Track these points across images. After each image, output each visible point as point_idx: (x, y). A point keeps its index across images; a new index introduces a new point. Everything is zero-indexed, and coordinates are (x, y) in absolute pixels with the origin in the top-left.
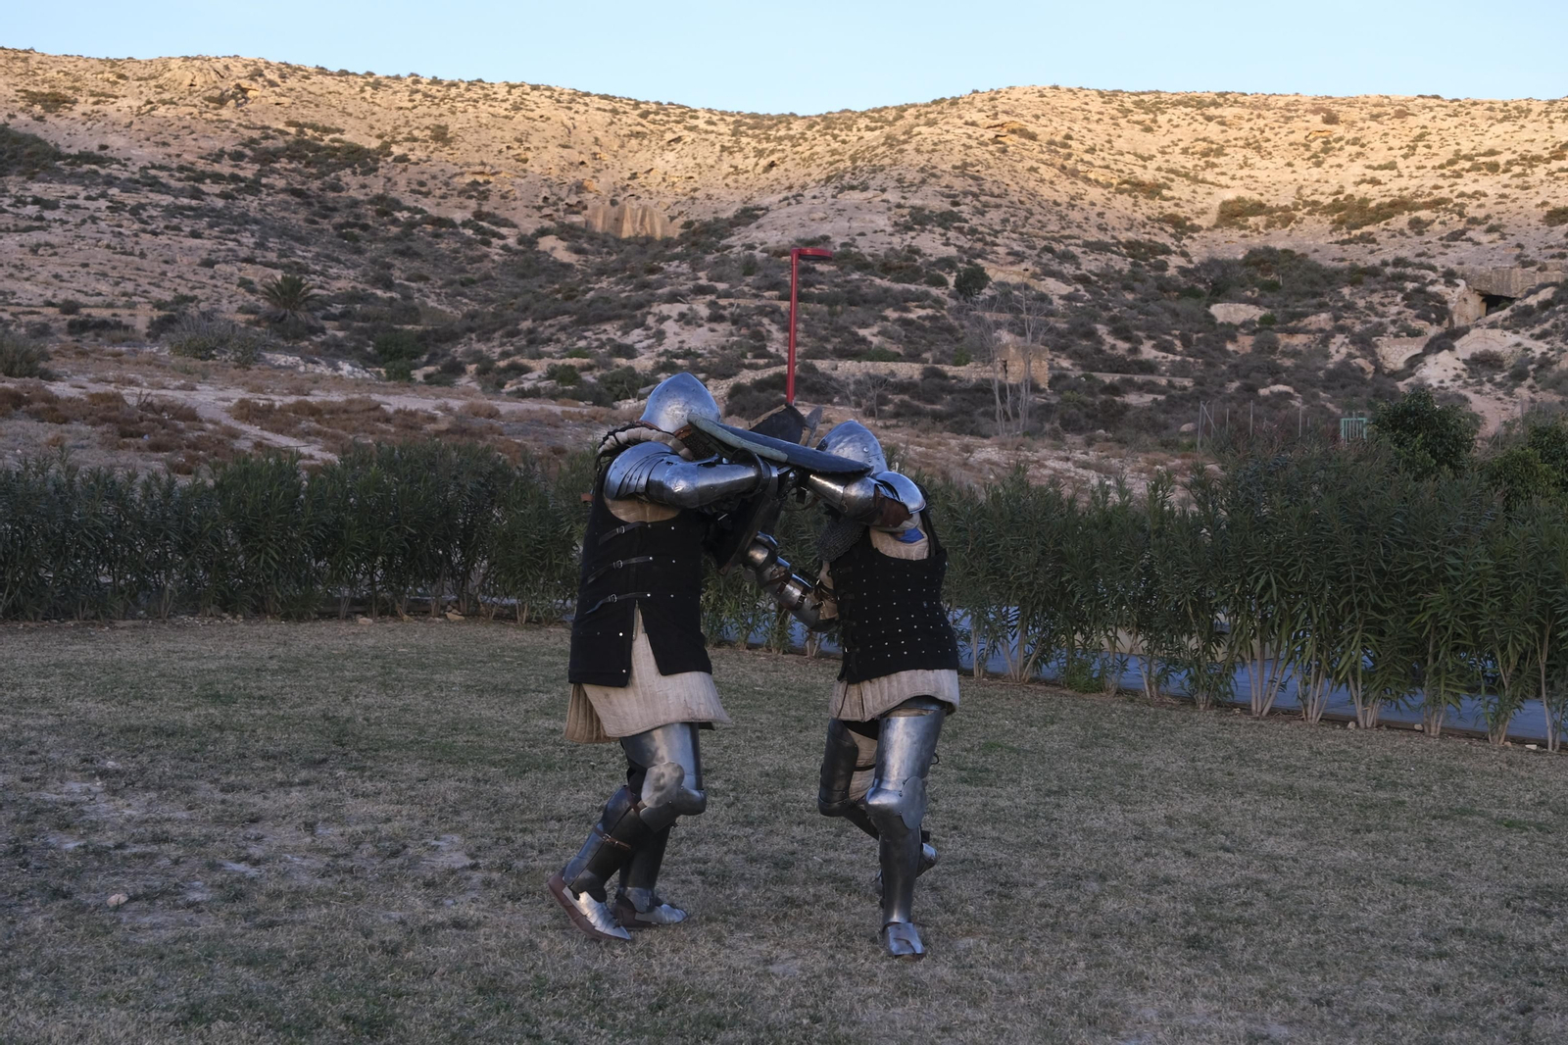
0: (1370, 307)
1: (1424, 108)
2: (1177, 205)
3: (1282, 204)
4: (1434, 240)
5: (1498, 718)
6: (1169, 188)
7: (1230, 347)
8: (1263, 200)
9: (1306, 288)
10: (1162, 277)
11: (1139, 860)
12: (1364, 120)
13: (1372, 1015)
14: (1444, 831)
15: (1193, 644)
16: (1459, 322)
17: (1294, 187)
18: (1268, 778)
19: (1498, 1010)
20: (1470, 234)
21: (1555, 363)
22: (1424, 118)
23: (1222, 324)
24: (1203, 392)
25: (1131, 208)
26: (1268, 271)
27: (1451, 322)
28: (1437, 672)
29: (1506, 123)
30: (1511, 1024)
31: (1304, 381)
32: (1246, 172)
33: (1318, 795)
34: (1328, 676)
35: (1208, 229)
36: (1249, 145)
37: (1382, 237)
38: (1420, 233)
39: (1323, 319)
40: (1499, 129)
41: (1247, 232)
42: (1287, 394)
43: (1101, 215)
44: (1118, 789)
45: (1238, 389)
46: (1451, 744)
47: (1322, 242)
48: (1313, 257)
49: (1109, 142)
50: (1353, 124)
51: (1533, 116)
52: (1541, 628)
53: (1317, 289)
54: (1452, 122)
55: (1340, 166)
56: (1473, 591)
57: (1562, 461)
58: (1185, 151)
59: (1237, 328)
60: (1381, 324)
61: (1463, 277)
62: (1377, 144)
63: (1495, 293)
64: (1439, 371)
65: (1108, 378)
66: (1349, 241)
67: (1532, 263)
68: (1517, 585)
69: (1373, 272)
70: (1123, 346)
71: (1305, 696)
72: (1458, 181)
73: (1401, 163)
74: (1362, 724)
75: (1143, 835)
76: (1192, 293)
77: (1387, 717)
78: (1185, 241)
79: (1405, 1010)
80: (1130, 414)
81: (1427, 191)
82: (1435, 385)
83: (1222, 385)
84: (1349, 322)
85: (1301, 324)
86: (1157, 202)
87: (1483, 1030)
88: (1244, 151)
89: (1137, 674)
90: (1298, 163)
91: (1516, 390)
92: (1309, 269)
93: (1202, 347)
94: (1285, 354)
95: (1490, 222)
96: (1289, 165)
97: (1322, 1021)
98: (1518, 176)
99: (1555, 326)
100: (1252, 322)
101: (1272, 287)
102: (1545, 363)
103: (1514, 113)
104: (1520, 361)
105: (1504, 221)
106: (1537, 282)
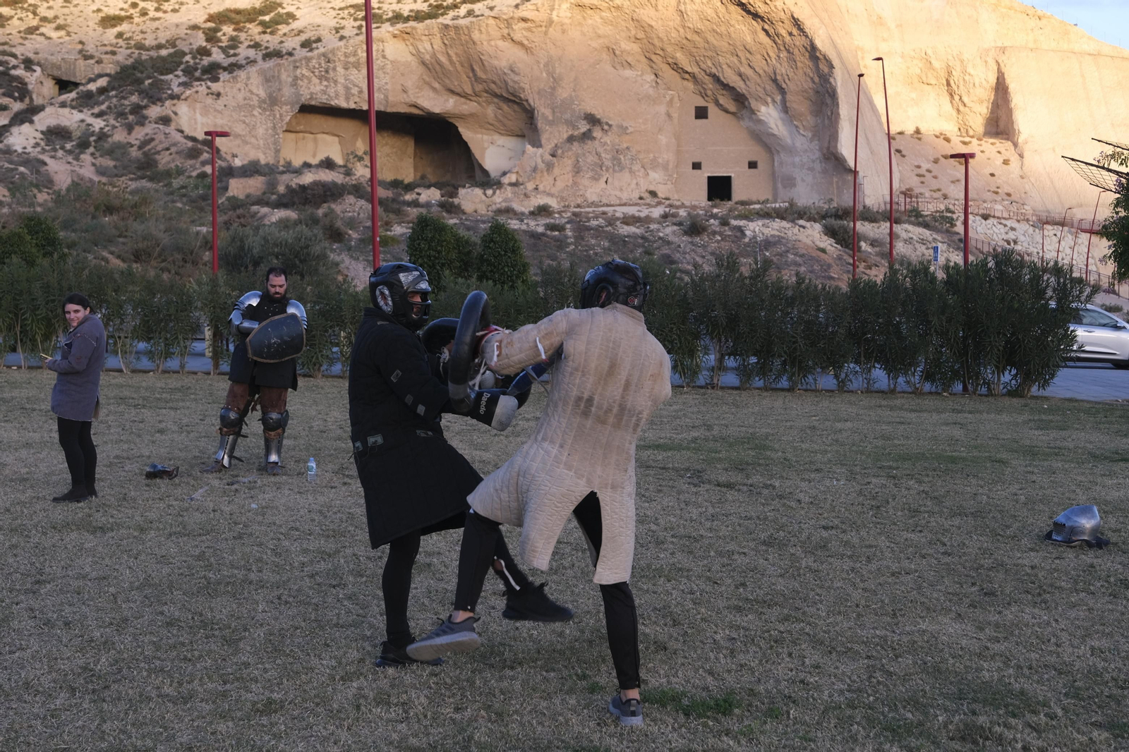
4: (14, 32)
16: (38, 101)
20: (42, 30)
21: (108, 136)
27: (31, 99)
61: (39, 64)
63: (64, 78)
64: (23, 138)
67: (91, 57)
82: (20, 150)
91: (82, 156)
95: (58, 21)
99: (109, 107)
102: (102, 136)
104: (84, 133)
105: (69, 21)
106: (96, 72)
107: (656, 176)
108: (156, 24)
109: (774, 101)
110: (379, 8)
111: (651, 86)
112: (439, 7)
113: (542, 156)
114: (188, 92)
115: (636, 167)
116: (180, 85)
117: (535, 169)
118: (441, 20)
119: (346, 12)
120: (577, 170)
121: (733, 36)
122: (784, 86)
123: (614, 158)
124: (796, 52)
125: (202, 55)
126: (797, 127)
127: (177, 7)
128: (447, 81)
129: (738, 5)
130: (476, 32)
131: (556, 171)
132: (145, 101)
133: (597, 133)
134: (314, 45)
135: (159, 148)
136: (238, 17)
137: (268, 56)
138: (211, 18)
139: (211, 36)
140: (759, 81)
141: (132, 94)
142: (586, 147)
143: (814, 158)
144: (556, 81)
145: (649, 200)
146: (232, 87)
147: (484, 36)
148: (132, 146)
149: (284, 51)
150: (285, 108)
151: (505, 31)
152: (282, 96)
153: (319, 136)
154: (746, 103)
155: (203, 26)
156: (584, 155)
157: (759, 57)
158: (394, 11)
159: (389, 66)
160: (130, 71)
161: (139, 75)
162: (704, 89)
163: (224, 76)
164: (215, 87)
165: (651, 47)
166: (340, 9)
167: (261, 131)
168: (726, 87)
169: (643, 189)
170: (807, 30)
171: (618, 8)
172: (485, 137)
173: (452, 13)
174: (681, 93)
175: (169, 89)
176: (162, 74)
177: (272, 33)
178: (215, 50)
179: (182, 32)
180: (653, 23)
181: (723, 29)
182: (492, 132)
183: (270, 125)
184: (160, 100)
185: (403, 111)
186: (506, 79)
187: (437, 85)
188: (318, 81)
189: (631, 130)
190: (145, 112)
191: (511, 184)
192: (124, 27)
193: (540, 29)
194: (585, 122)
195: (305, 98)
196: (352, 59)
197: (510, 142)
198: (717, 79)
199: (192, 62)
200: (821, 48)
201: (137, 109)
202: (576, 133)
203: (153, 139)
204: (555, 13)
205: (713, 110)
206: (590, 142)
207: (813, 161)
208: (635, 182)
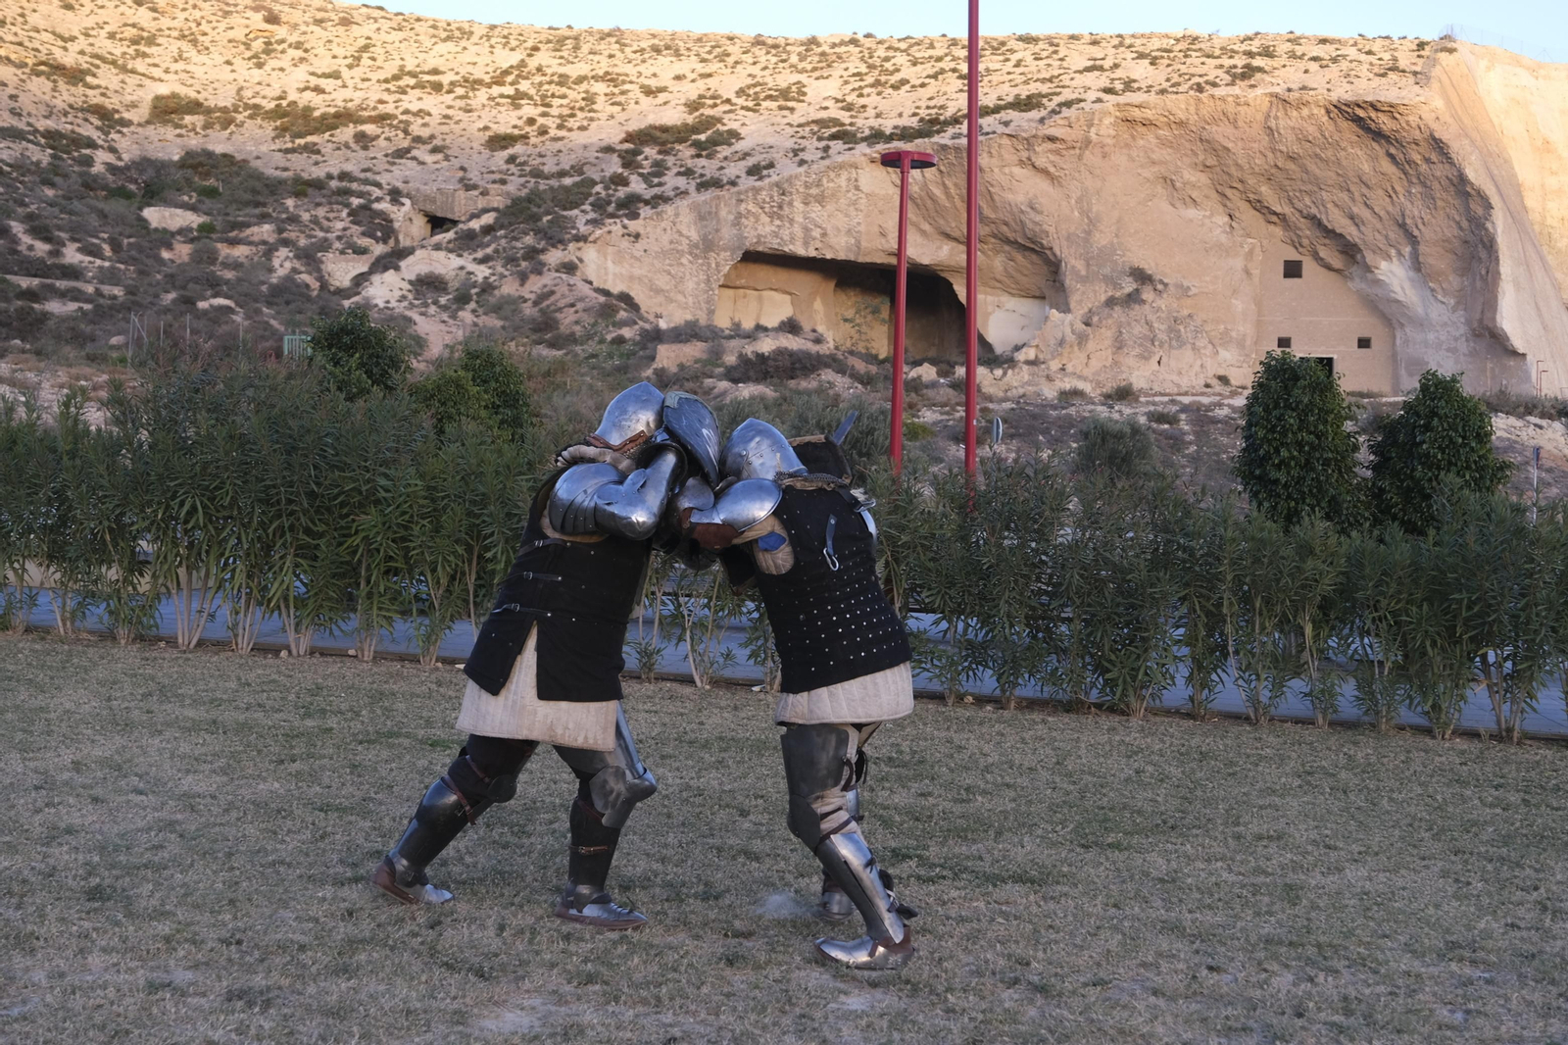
0: (315, 221)
1: (369, 18)
2: (103, 95)
3: (221, 104)
4: (379, 155)
5: (428, 639)
6: (94, 75)
7: (165, 255)
8: (201, 98)
9: (248, 196)
10: (88, 174)
11: (38, 811)
12: (307, 24)
13: (282, 947)
14: (368, 755)
15: (113, 573)
16: (405, 242)
17: (233, 88)
18: (190, 713)
19: (409, 927)
20: (415, 153)
21: (495, 288)
22: (368, 29)
23: (156, 230)
24: (133, 302)
25: (49, 94)
26: (206, 175)
27: (397, 241)
28: (370, 595)
29: (450, 45)
30: (420, 939)
31: (247, 298)
32: (180, 66)
33: (243, 728)
34: (260, 604)
35: (140, 125)
36: (184, 37)
37: (327, 149)
38: (365, 148)
39: (265, 231)
40: (443, 48)
41: (183, 131)
42: (229, 310)
43: (13, 97)
44: (19, 736)
45: (174, 301)
46: (385, 667)
47: (264, 148)
48: (255, 164)
49: (22, 15)
50: (295, 26)
51: (475, 39)
52: (469, 549)
53: (261, 199)
54: (397, 36)
55: (282, 70)
56: (404, 513)
57: (493, 384)
58: (112, 36)
59: (173, 234)
60: (326, 240)
61: (408, 196)
62: (321, 51)
63: (439, 215)
64: (386, 291)
65: (25, 282)
66: (293, 151)
67: (475, 187)
68: (444, 508)
69: (318, 185)
70: (42, 248)
71: (236, 625)
72: (403, 97)
73: (346, 73)
74: (294, 652)
75: (46, 784)
76: (122, 193)
77: (320, 644)
78: (113, 136)
79: (317, 938)
80: (51, 323)
81: (372, 105)
82: (381, 305)
83: (157, 296)
84: (293, 235)
85: (242, 235)
86: (80, 89)
87: (392, 949)
88: (179, 43)
89: (51, 610)
90: (238, 62)
91: (460, 313)
92: (251, 176)
93: (133, 253)
94: (226, 265)
95: (435, 142)
96: (228, 63)
97: (230, 960)
98: (461, 97)
99: (496, 251)
100: (189, 229)
101: (211, 193)
102: (487, 288)
103: (457, 34)
104: (464, 284)
105: (448, 142)
106: (480, 206)
107: (1227, 355)
108: (559, 145)
109: (1400, 254)
110: (851, 124)
111: (1225, 232)
112: (934, 121)
113: (1072, 325)
114: (598, 232)
115: (1200, 343)
116: (588, 222)
117: (1061, 343)
118: (936, 139)
119: (807, 129)
120: (1119, 345)
121: (1344, 163)
122: (1416, 233)
123: (1170, 330)
124: (1436, 186)
125: (617, 184)
126: (1433, 290)
127: (585, 123)
128: (942, 222)
129: (1353, 121)
130: (985, 155)
131: (1091, 345)
132: (543, 243)
133: (1147, 294)
134: (765, 172)
135: (561, 304)
136: (664, 135)
137: (703, 186)
138: (630, 137)
139: (629, 160)
140: (1379, 226)
141: (526, 234)
142: (1132, 313)
143: (1457, 334)
144: (1093, 223)
145: (1218, 387)
146: (655, 227)
147: (994, 161)
148: (525, 301)
149: (725, 180)
150: (723, 255)
151: (1024, 155)
152: (721, 239)
153: (765, 293)
154: (1359, 256)
155: (618, 147)
156: (1129, 324)
157: (1381, 192)
158: (871, 128)
159: (864, 201)
160: (525, 204)
161: (535, 210)
162: (1299, 236)
163: (645, 211)
164: (634, 225)
165: (1226, 177)
166: (799, 126)
167: (690, 285)
168: (1330, 233)
169: (1210, 374)
170: (1453, 156)
171: (1181, 124)
172: (990, 298)
173: (951, 131)
174: (1265, 242)
175: (573, 228)
176: (565, 209)
177: (709, 157)
178: (634, 178)
179: (592, 155)
180: (1230, 145)
181: (1329, 153)
182: (999, 292)
183: (703, 277)
184: (561, 242)
185: (879, 261)
186: (1023, 218)
187: (926, 227)
188: (768, 219)
189: (1194, 291)
190: (542, 257)
191: (1029, 363)
192: (518, 149)
193: (1072, 152)
194: (1130, 279)
195: (750, 242)
196: (814, 191)
197: (1026, 306)
198: (1316, 222)
199: (603, 193)
200: (1473, 180)
201: (532, 254)
202: (1118, 294)
203: (552, 293)
204: (1093, 130)
205: (1309, 266)
206: (1137, 307)
207: (1456, 339)
208: (1199, 363)
